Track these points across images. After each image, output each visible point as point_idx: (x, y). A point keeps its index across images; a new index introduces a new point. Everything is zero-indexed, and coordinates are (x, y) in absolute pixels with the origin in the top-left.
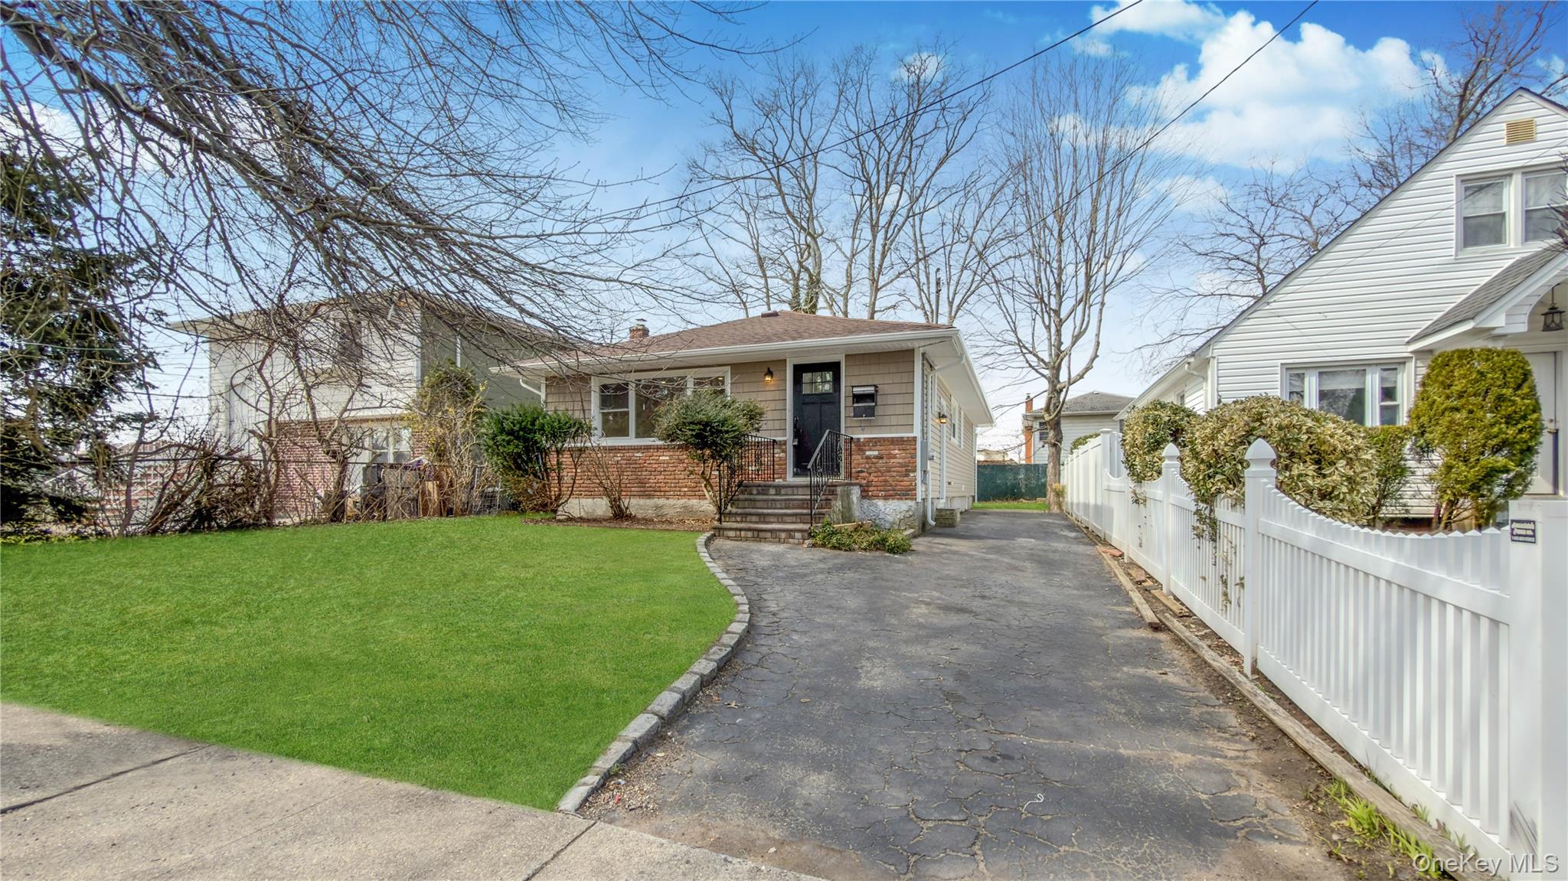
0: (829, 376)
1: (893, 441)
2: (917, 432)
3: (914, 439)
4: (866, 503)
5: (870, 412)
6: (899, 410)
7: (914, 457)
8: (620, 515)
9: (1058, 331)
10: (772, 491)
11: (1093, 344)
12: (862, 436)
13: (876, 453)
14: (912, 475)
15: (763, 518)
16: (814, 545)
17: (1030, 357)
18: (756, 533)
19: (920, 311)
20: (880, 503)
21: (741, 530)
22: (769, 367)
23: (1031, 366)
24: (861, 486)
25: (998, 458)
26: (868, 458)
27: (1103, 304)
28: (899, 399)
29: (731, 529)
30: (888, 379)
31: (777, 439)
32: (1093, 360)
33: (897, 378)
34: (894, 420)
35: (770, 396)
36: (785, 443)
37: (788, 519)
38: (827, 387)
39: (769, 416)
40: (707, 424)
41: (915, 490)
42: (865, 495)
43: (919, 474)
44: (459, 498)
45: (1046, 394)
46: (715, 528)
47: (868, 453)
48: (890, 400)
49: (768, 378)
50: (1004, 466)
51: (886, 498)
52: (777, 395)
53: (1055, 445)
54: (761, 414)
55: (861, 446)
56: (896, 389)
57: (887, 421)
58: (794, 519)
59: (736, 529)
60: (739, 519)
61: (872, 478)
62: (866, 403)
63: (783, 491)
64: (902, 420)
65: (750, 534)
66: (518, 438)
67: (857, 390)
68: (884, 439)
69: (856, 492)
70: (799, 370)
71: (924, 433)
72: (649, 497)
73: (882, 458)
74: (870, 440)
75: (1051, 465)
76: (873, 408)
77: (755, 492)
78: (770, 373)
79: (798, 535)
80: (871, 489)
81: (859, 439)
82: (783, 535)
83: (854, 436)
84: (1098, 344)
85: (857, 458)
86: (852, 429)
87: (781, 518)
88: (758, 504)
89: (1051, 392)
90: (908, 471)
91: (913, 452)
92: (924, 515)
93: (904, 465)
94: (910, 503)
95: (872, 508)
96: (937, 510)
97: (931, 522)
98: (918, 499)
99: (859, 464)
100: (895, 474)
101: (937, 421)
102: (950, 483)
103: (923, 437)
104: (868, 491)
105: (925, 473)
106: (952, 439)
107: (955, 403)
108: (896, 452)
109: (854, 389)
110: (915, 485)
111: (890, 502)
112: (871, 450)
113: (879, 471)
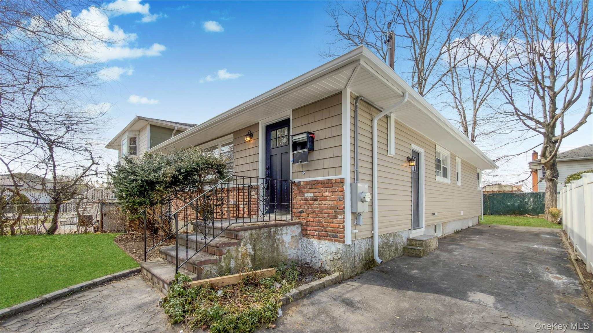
0: (285, 130)
1: (325, 184)
2: (346, 174)
3: (342, 181)
4: (305, 239)
5: (305, 158)
7: (343, 198)
10: (207, 231)
12: (303, 180)
13: (312, 195)
14: (340, 217)
15: (172, 260)
18: (152, 276)
20: (315, 242)
21: (147, 270)
22: (249, 131)
24: (301, 224)
25: (507, 189)
26: (306, 199)
29: (144, 269)
30: (321, 125)
32: (586, 117)
33: (329, 123)
34: (326, 164)
35: (251, 152)
36: (257, 187)
38: (284, 140)
41: (342, 232)
42: (304, 234)
43: (348, 217)
45: (542, 145)
47: (306, 195)
48: (324, 144)
49: (248, 139)
50: (513, 194)
51: (320, 238)
52: (254, 151)
53: (552, 180)
55: (302, 188)
56: (328, 133)
57: (321, 164)
60: (164, 257)
61: (309, 218)
62: (303, 150)
64: (333, 163)
68: (317, 182)
71: (355, 173)
73: (316, 200)
74: (307, 183)
75: (548, 195)
77: (199, 230)
79: (166, 287)
80: (308, 228)
81: (300, 182)
82: (161, 283)
83: (296, 180)
85: (299, 199)
86: (297, 173)
89: (547, 143)
90: (337, 213)
91: (341, 194)
92: (370, 252)
93: (332, 207)
94: (340, 246)
95: (309, 246)
96: (409, 240)
97: (378, 260)
98: (349, 241)
99: (300, 205)
100: (326, 215)
101: (405, 165)
102: (434, 214)
103: (356, 179)
104: (306, 230)
105: (356, 216)
106: (440, 179)
107: (443, 152)
108: (327, 194)
109: (294, 138)
110: (344, 227)
111: (323, 242)
112: (308, 192)
113: (314, 212)
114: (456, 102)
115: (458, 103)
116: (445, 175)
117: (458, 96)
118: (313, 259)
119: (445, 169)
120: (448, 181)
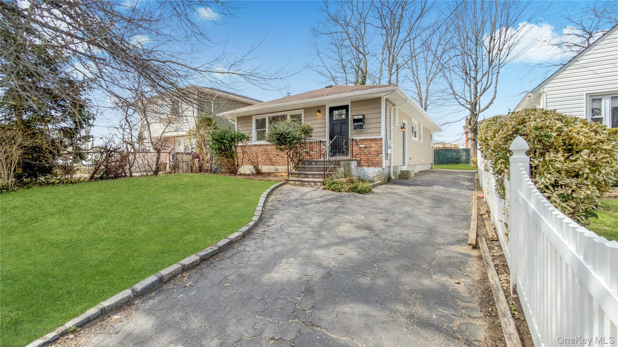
0: (344, 111)
1: (371, 140)
2: (383, 136)
3: (381, 139)
4: (360, 168)
6: (375, 125)
7: (381, 147)
8: (259, 173)
9: (476, 88)
10: (314, 163)
11: (493, 93)
12: (358, 138)
13: (364, 146)
14: (380, 155)
15: (306, 176)
16: (325, 189)
17: (461, 100)
18: (302, 183)
19: (414, 83)
20: (366, 168)
21: (296, 181)
22: (319, 109)
23: (461, 104)
24: (357, 161)
26: (360, 148)
27: (498, 73)
28: (374, 121)
29: (292, 180)
30: (369, 112)
31: (322, 140)
32: (493, 99)
33: (374, 111)
34: (372, 130)
35: (319, 121)
36: (325, 142)
37: (316, 176)
38: (343, 116)
39: (316, 130)
40: (282, 135)
41: (381, 162)
42: (359, 164)
43: (384, 155)
44: (207, 166)
46: (286, 180)
47: (360, 146)
48: (371, 121)
49: (318, 114)
51: (368, 166)
52: (322, 121)
53: (474, 140)
54: (312, 130)
55: (357, 142)
56: (373, 116)
57: (369, 131)
58: (319, 176)
59: (294, 181)
60: (297, 176)
61: (362, 157)
62: (359, 123)
63: (318, 163)
64: (376, 130)
65: (299, 183)
66: (219, 142)
67: (355, 117)
68: (368, 139)
69: (354, 164)
70: (332, 109)
71: (386, 135)
72: (273, 165)
73: (366, 148)
74: (361, 140)
75: (472, 150)
76: (362, 126)
77: (307, 164)
78: (319, 111)
79: (319, 184)
80: (362, 162)
81: (356, 139)
82: (312, 184)
83: (354, 138)
84: (496, 92)
85: (356, 148)
86: (353, 135)
87: (314, 176)
88: (307, 169)
89: (472, 116)
90: (379, 154)
91: (381, 145)
92: (389, 174)
93: (377, 151)
94: (380, 169)
95: (362, 171)
96: (401, 171)
97: (393, 177)
98: (384, 167)
99: (357, 151)
100: (372, 155)
101: (400, 130)
102: (411, 159)
103: (386, 138)
104: (360, 163)
105: (387, 154)
106: (413, 138)
107: (415, 122)
108: (373, 145)
109: (354, 117)
110: (382, 160)
111: (370, 168)
112: (361, 144)
113: (366, 154)
114: (414, 77)
115: (416, 78)
116: (415, 136)
117: (415, 73)
118: (365, 177)
119: (415, 132)
120: (416, 139)
